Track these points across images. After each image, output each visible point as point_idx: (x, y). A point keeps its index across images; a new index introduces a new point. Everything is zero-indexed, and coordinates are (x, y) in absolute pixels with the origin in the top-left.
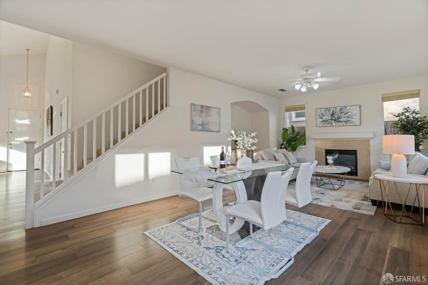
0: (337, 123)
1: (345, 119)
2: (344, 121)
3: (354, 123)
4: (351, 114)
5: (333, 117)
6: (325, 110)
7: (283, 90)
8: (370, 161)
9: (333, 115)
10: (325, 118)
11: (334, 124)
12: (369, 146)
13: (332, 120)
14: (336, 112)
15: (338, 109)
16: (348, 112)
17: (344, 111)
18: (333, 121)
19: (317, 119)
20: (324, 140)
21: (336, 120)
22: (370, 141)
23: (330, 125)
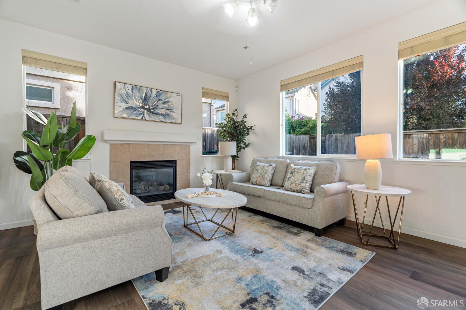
0: (151, 115)
1: (163, 111)
2: (162, 115)
3: (175, 119)
4: (172, 105)
5: (146, 105)
6: (132, 89)
8: (190, 174)
9: (145, 99)
10: (132, 103)
11: (146, 116)
13: (145, 109)
14: (152, 97)
15: (154, 92)
16: (168, 102)
17: (162, 97)
18: (145, 111)
19: (116, 101)
20: (129, 144)
21: (150, 110)
22: (191, 146)
23: (140, 117)
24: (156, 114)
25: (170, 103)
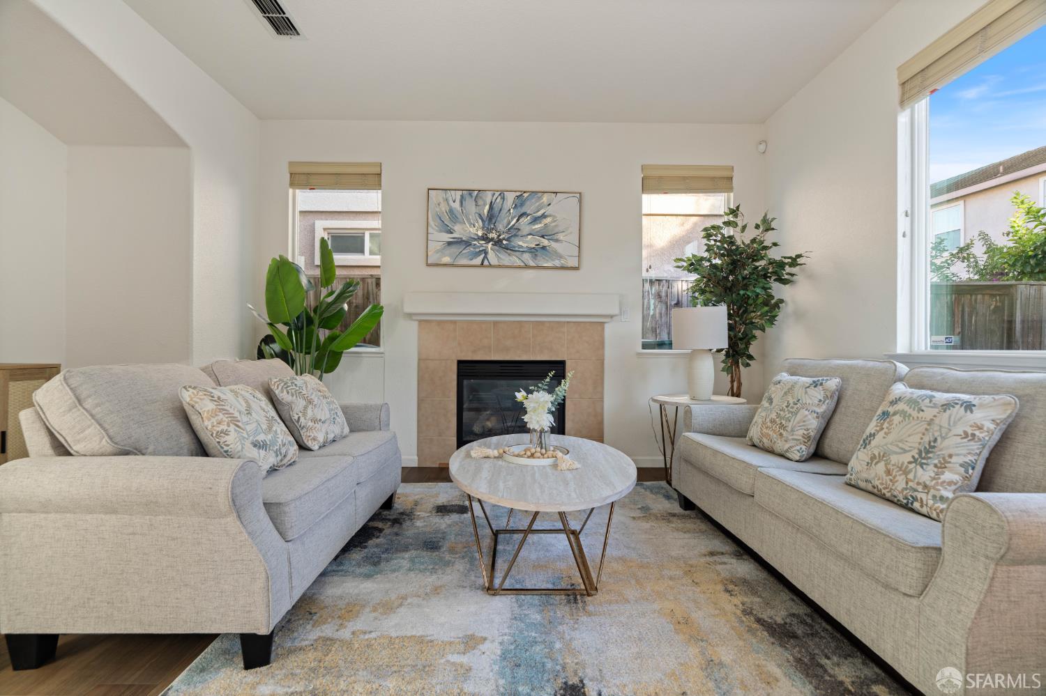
0: (504, 253)
1: (530, 242)
2: (529, 250)
3: (561, 257)
4: (553, 224)
5: (490, 230)
6: (462, 198)
8: (602, 399)
9: (491, 217)
10: (460, 231)
11: (492, 256)
12: (602, 343)
13: (488, 240)
14: (504, 212)
15: (510, 197)
16: (544, 216)
17: (529, 208)
18: (490, 245)
19: (430, 230)
20: (454, 322)
21: (500, 241)
22: (606, 325)
23: (478, 261)
24: (515, 249)
25: (548, 220)
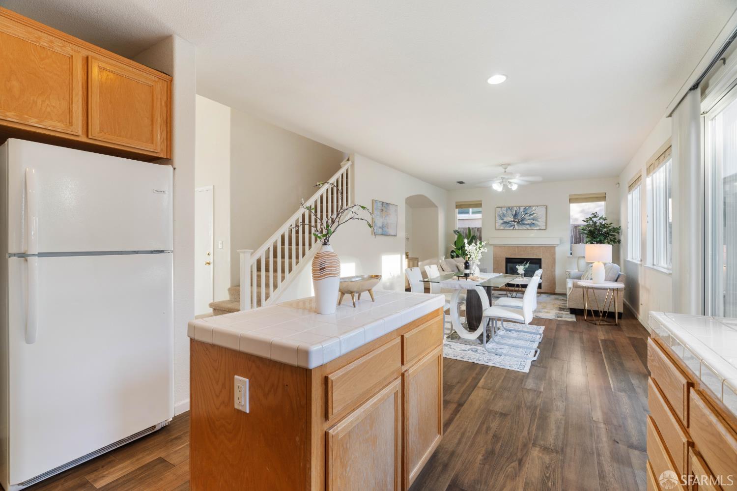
0: (520, 226)
1: (529, 222)
2: (528, 224)
3: (540, 226)
4: (537, 216)
5: (516, 219)
6: (507, 210)
7: (461, 183)
8: (555, 272)
9: (515, 215)
10: (506, 219)
11: (516, 227)
12: (554, 253)
14: (520, 212)
15: (522, 209)
16: (533, 214)
17: (528, 211)
18: (515, 223)
19: (497, 219)
20: (504, 246)
21: (519, 222)
22: (556, 248)
23: (512, 228)
24: (524, 224)
25: (535, 215)
